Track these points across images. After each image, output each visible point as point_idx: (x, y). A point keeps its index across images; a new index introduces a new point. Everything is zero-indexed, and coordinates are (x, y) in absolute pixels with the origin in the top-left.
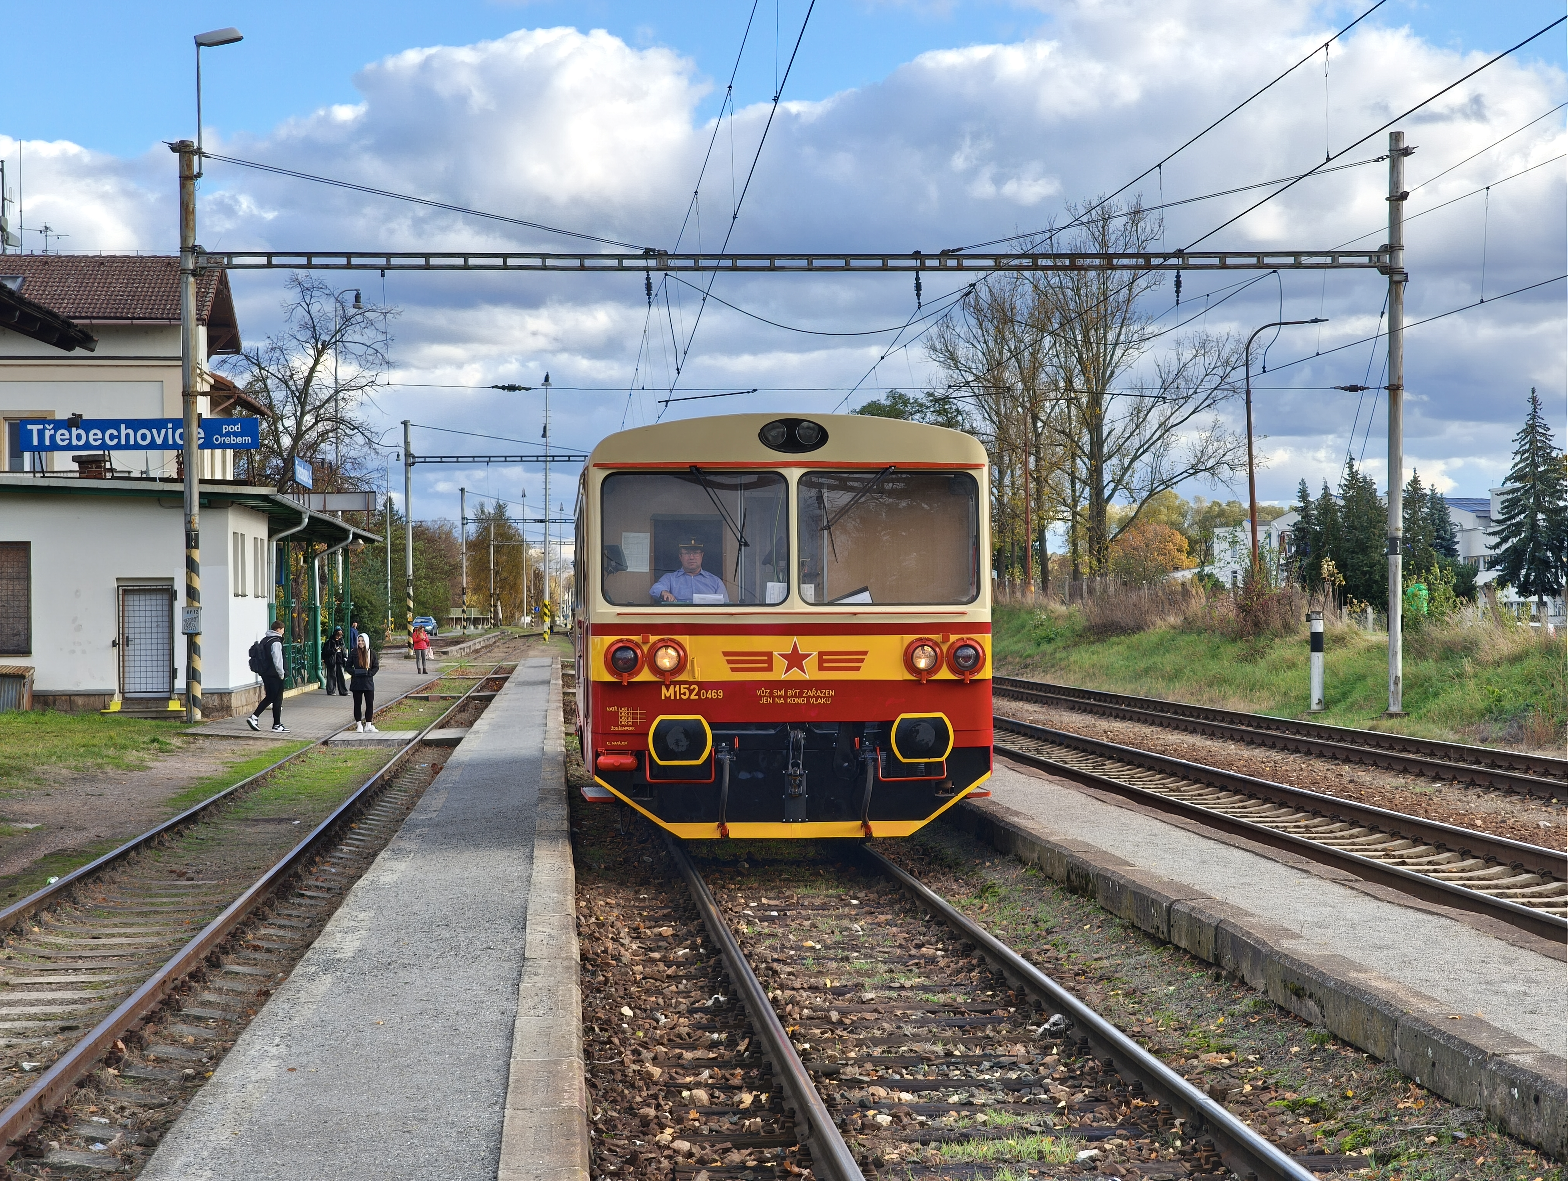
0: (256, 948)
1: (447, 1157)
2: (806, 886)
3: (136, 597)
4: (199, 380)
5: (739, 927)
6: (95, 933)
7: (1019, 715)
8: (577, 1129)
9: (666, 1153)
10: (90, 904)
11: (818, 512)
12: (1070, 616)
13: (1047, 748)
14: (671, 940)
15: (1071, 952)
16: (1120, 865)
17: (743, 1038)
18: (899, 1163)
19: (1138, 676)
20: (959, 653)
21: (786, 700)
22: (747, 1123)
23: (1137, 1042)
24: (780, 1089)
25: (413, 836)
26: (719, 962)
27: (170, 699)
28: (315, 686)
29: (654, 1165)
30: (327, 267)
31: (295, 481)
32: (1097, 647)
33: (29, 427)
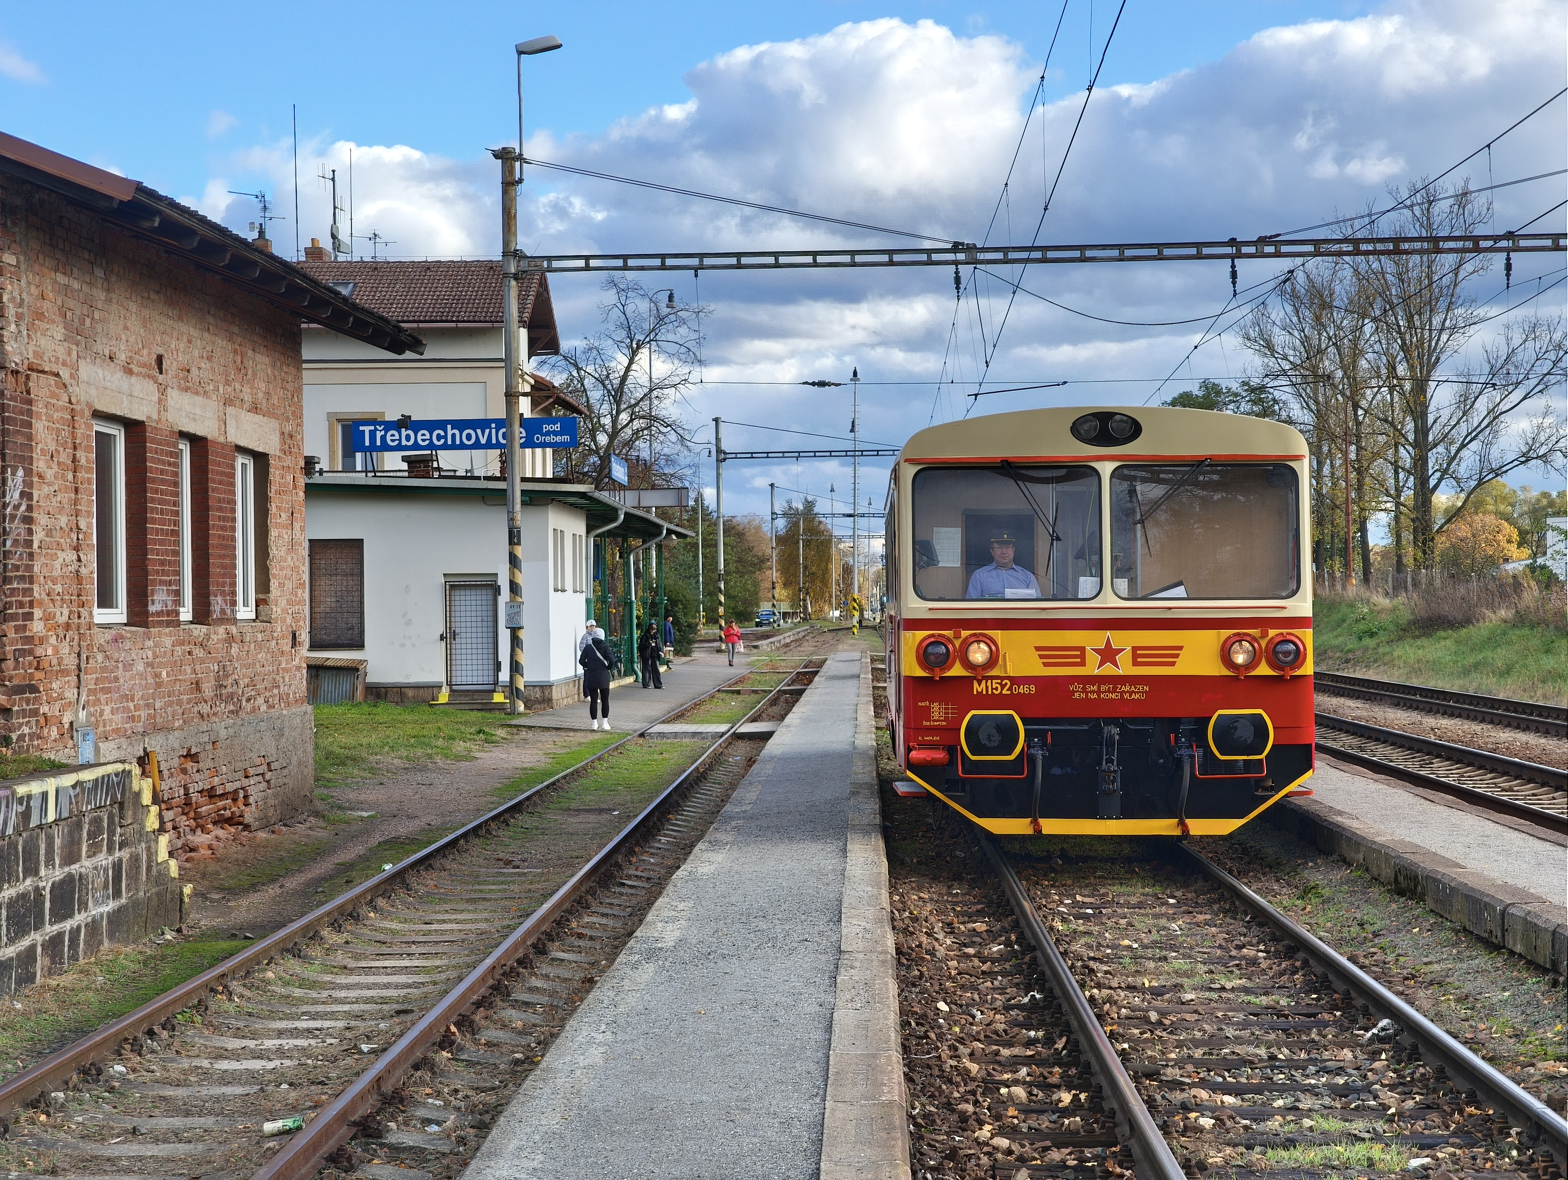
0: (580, 936)
1: (771, 1148)
2: (1121, 884)
3: (463, 592)
4: (520, 381)
5: (1054, 924)
6: (427, 919)
7: (1341, 711)
8: (897, 1123)
9: (985, 1149)
10: (422, 890)
11: (1129, 505)
12: (1394, 609)
13: (1371, 745)
14: (985, 935)
15: (1399, 955)
16: (1450, 867)
17: (1060, 1037)
18: (1223, 1167)
19: (1466, 672)
20: (1279, 649)
21: (1099, 696)
22: (1067, 1122)
23: (1470, 1049)
24: (1100, 1088)
25: (729, 828)
26: (1034, 959)
27: (494, 691)
28: (630, 680)
29: (973, 1161)
30: (642, 268)
31: (610, 478)
32: (1423, 641)
33: (361, 428)
